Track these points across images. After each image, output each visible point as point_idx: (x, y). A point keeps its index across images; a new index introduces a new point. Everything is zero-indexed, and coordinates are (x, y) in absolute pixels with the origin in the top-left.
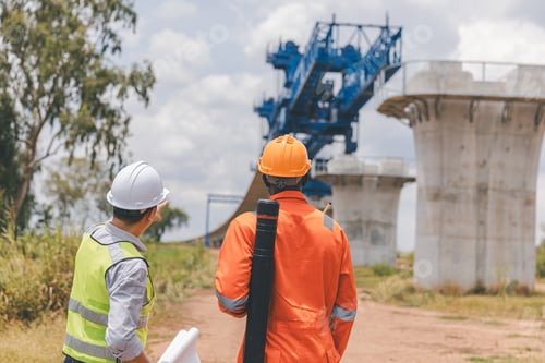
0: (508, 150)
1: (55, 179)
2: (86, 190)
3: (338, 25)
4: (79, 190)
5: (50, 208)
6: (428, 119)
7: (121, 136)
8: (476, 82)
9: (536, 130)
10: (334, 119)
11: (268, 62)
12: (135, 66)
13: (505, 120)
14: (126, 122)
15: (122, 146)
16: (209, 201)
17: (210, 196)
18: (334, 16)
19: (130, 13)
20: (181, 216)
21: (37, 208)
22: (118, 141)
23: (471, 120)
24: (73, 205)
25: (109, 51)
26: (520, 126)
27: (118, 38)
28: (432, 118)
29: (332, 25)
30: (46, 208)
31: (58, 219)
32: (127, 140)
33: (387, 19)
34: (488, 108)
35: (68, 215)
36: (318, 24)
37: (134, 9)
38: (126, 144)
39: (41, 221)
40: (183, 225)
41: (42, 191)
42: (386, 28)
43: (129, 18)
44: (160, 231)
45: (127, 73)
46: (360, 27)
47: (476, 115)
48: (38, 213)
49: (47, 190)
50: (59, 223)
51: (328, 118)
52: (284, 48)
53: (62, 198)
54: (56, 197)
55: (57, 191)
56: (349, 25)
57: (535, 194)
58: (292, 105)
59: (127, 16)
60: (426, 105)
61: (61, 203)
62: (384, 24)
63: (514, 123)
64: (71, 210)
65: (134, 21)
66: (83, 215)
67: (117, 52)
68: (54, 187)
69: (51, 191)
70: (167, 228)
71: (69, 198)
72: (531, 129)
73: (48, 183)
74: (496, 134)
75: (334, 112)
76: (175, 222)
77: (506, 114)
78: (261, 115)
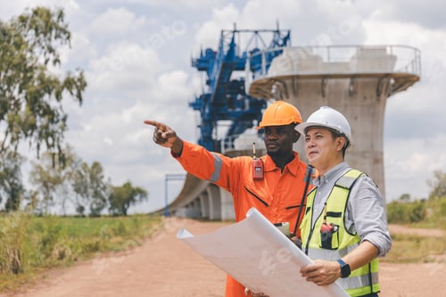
0: (356, 118)
1: (39, 170)
2: (64, 177)
3: (238, 32)
4: (59, 178)
5: (36, 193)
6: (288, 97)
7: (60, 131)
8: (326, 64)
9: (378, 100)
10: (247, 108)
11: (193, 66)
12: (69, 73)
13: (352, 94)
14: (64, 119)
15: (61, 138)
16: (167, 180)
17: (167, 176)
18: (235, 25)
19: (65, 32)
20: (142, 193)
21: (26, 194)
22: (57, 135)
23: (324, 96)
24: (54, 190)
25: (50, 63)
26: (365, 98)
27: (57, 53)
28: (291, 96)
29: (235, 31)
30: (33, 194)
31: (43, 202)
32: (65, 133)
33: (278, 25)
34: (337, 84)
35: (52, 198)
36: (222, 32)
37: (69, 29)
38: (63, 137)
39: (29, 204)
40: (144, 200)
41: (30, 181)
42: (278, 32)
43: (64, 36)
44: (126, 206)
45: (62, 80)
46: (256, 32)
47: (327, 90)
48: (27, 198)
49: (33, 179)
50: (44, 205)
51: (243, 107)
52: (204, 54)
53: (45, 185)
54: (41, 184)
55: (40, 180)
56: (247, 31)
57: (382, 154)
58: (212, 99)
59: (62, 35)
60: (285, 85)
61: (45, 189)
62: (275, 29)
63: (359, 96)
64: (53, 194)
65: (68, 38)
66: (62, 198)
67: (57, 63)
68: (38, 177)
69: (36, 180)
70: (131, 203)
71: (50, 184)
72: (374, 100)
73: (33, 174)
74: (346, 106)
75: (247, 101)
76: (137, 198)
77: (352, 89)
78: (195, 109)
